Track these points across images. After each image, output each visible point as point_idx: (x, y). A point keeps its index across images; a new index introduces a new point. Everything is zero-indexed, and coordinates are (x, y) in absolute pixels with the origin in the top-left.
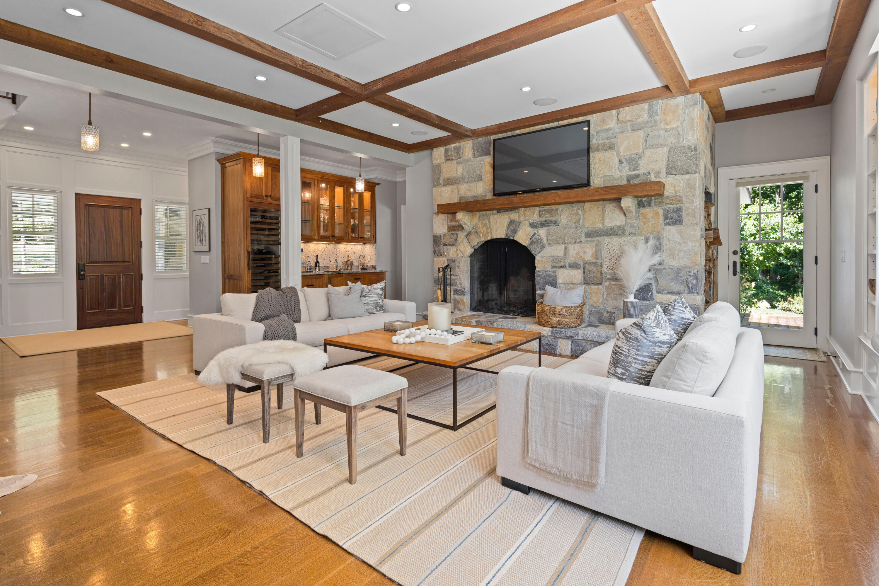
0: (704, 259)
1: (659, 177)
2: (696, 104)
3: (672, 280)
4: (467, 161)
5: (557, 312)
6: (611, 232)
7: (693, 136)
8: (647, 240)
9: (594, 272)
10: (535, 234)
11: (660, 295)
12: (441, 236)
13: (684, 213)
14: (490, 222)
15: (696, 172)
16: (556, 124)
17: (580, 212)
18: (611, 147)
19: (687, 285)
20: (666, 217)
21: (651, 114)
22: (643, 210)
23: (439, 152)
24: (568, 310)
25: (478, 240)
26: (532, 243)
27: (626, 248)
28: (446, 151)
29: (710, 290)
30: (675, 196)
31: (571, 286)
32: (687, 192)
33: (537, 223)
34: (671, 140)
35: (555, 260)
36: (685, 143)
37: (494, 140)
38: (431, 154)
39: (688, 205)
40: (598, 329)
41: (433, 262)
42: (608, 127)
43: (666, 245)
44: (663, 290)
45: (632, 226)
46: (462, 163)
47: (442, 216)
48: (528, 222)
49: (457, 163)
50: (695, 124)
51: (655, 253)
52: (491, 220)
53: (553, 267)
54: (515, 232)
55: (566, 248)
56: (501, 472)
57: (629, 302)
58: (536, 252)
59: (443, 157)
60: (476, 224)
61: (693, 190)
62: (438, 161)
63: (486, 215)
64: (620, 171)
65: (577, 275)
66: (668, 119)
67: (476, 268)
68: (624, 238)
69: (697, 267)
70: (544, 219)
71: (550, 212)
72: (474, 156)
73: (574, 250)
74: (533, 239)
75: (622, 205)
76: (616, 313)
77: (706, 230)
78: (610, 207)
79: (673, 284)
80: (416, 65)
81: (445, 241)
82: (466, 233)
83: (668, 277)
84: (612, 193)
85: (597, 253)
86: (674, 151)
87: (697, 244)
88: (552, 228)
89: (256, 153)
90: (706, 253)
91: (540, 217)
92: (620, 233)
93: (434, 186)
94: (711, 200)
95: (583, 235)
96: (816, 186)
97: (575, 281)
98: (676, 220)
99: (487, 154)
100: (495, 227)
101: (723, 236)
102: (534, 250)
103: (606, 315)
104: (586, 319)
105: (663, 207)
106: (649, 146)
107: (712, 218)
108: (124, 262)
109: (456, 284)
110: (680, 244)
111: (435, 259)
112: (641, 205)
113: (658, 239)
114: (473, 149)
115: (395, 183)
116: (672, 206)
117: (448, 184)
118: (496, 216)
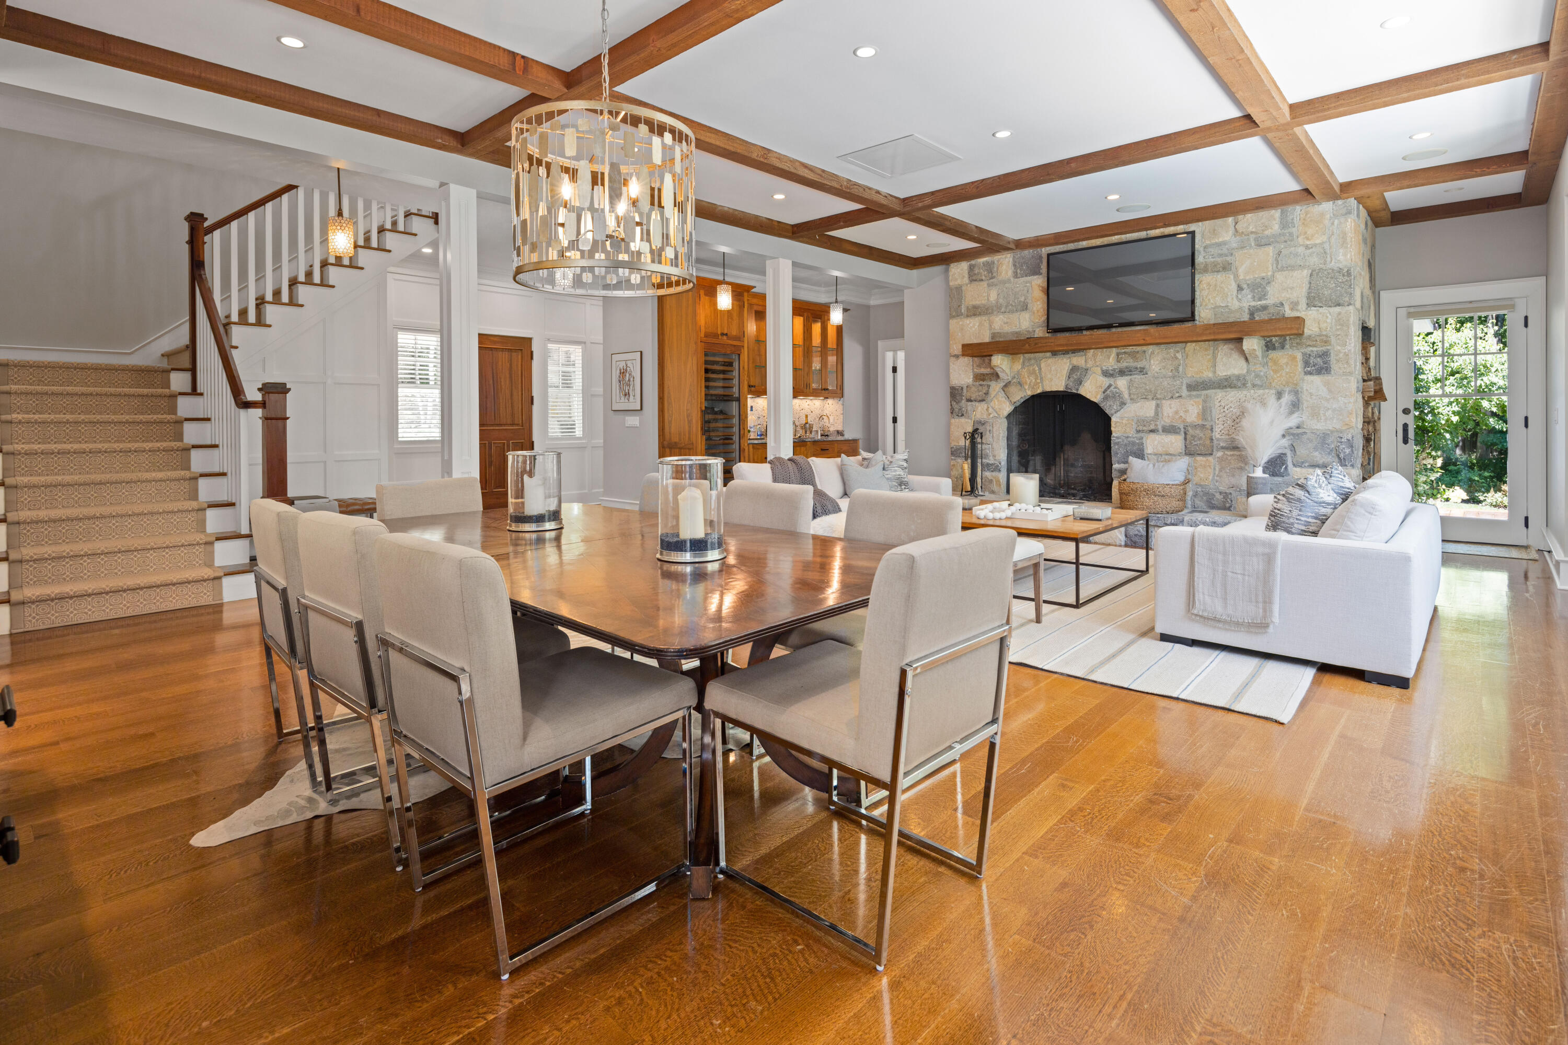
0: (1360, 420)
1: (1297, 310)
2: (1349, 212)
3: (1316, 449)
4: (1004, 282)
5: (1151, 491)
6: (1227, 384)
7: (1345, 255)
8: (1279, 395)
9: (1200, 439)
10: (1110, 386)
11: (1298, 469)
12: (962, 388)
13: (1333, 358)
14: (1040, 369)
15: (1349, 304)
16: (1143, 234)
17: (1179, 356)
18: (1226, 267)
19: (1338, 456)
20: (1306, 363)
21: (1284, 224)
22: (1273, 354)
23: (959, 270)
24: (1167, 489)
25: (1020, 396)
26: (1106, 398)
27: (1249, 406)
28: (971, 268)
29: (1369, 464)
30: (1320, 336)
31: (1166, 457)
32: (1337, 330)
33: (1114, 370)
34: (1314, 261)
35: (1141, 421)
36: (1333, 265)
37: (1049, 255)
38: (947, 271)
39: (1339, 348)
40: (1209, 515)
41: (949, 425)
42: (1221, 240)
43: (1306, 401)
44: (1303, 463)
45: (1257, 376)
46: (996, 285)
47: (966, 360)
48: (1099, 369)
49: (989, 285)
50: (1348, 240)
51: (1291, 413)
52: (1043, 365)
53: (1138, 431)
54: (1079, 382)
55: (1158, 406)
56: (1160, 629)
57: (1257, 478)
58: (1113, 411)
59: (967, 276)
60: (1018, 371)
61: (1345, 328)
62: (959, 282)
63: (1035, 358)
64: (1240, 300)
65: (1175, 442)
66: (1310, 232)
67: (1015, 432)
68: (1245, 392)
69: (1352, 431)
70: (1124, 364)
71: (1133, 355)
72: (1016, 276)
73: (1170, 409)
74: (1108, 392)
75: (1244, 348)
76: (1234, 494)
77: (1364, 381)
78: (1224, 350)
79: (1316, 454)
80: (983, 180)
81: (969, 394)
82: (1002, 384)
83: (1310, 445)
84: (1230, 332)
85: (1205, 412)
86: (1317, 274)
87: (1352, 400)
88: (1137, 378)
89: (721, 278)
90: (1364, 411)
91: (1118, 361)
92: (1239, 384)
93: (952, 317)
94: (1369, 338)
95: (1184, 387)
96: (1526, 318)
97: (1172, 451)
98: (1322, 368)
99: (1035, 272)
100: (1049, 376)
101: (1388, 389)
102: (1107, 407)
103: (1218, 496)
104: (1189, 503)
105: (1303, 351)
106: (1282, 267)
107: (1372, 363)
108: (513, 424)
109: (987, 456)
110: (1327, 400)
111: (953, 421)
112: (1269, 346)
113: (1296, 393)
114: (1015, 265)
115: (868, 307)
116: (1315, 349)
117: (975, 315)
118: (1050, 361)
